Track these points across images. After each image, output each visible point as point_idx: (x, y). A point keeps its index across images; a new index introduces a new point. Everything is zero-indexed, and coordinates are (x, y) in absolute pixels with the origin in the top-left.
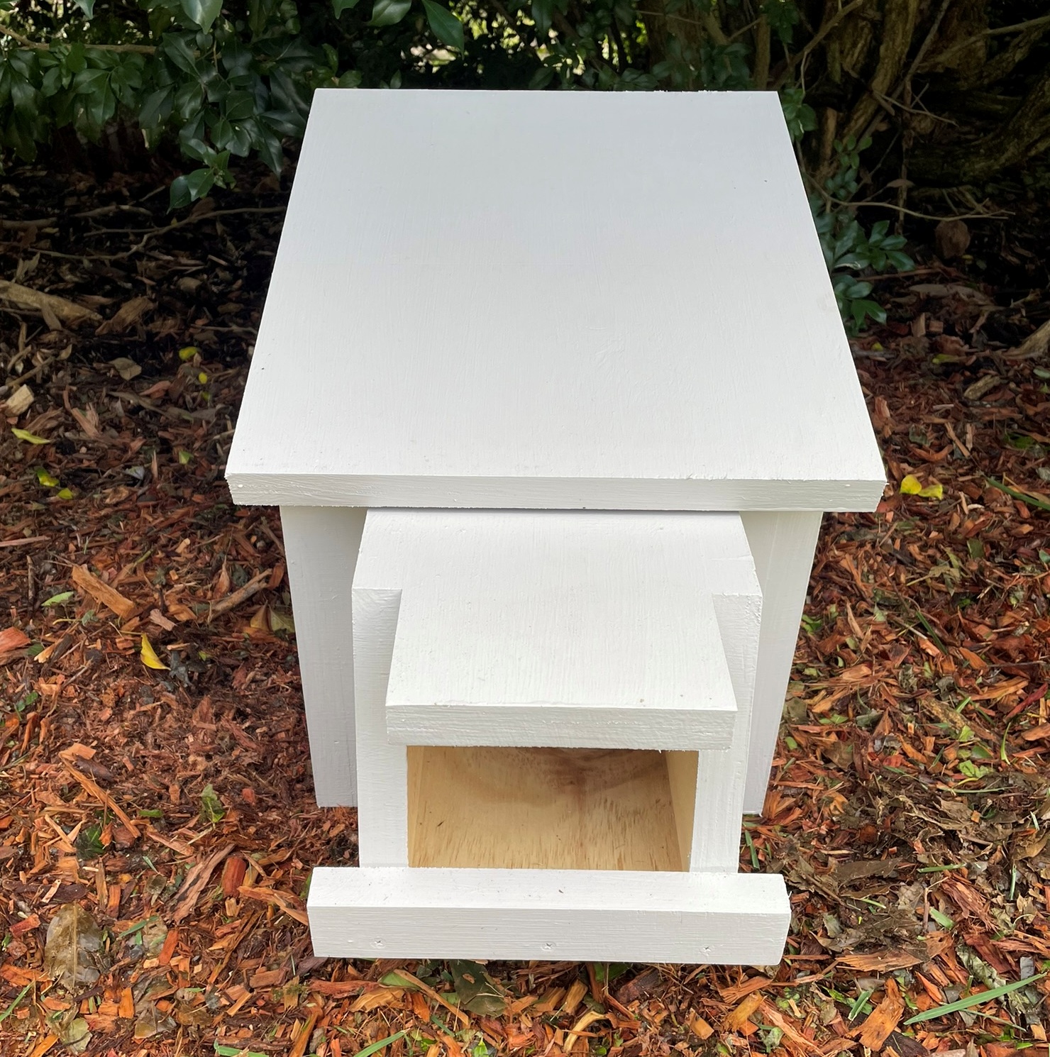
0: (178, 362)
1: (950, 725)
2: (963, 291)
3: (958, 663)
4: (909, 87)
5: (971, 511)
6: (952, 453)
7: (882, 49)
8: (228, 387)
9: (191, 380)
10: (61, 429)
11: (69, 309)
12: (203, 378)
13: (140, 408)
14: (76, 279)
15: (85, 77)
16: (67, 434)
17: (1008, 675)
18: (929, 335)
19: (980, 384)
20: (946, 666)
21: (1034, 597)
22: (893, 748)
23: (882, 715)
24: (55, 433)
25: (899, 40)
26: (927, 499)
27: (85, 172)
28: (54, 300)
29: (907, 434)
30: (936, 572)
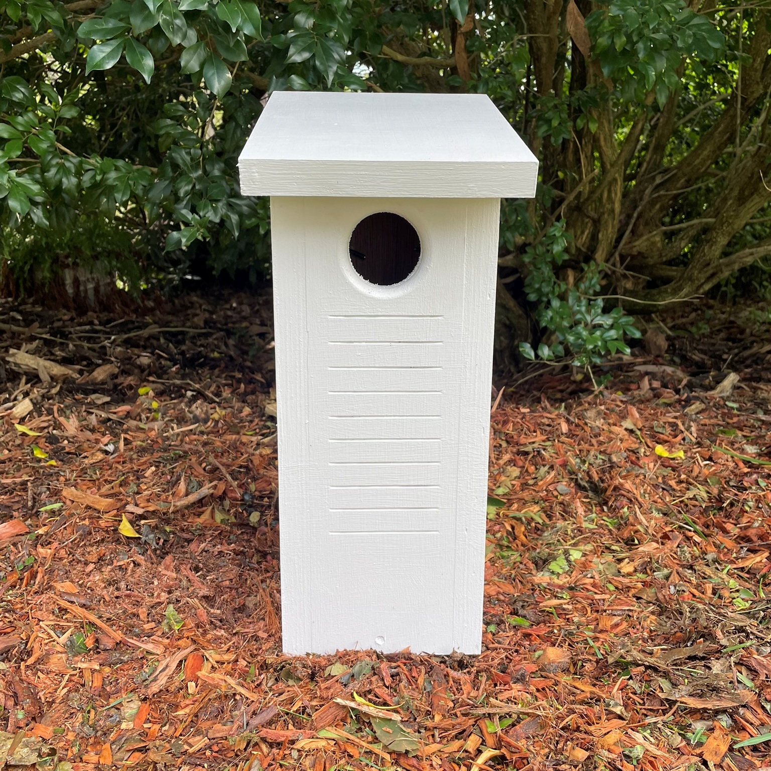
0: (137, 395)
1: (720, 580)
2: (669, 369)
3: (717, 546)
4: (618, 259)
5: (706, 465)
6: (684, 439)
7: (600, 236)
8: (174, 409)
9: (145, 405)
10: (51, 428)
11: (58, 370)
12: (155, 405)
13: (109, 420)
14: (63, 354)
15: (113, 175)
16: (55, 432)
17: (753, 551)
18: (652, 389)
19: (693, 407)
20: (709, 548)
21: (760, 505)
22: (684, 591)
23: (671, 573)
24: (46, 431)
25: (610, 230)
26: (673, 459)
27: (68, 310)
28: (48, 364)
29: (652, 428)
30: (690, 494)
